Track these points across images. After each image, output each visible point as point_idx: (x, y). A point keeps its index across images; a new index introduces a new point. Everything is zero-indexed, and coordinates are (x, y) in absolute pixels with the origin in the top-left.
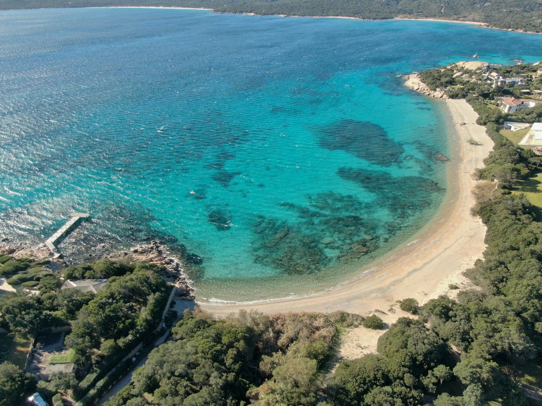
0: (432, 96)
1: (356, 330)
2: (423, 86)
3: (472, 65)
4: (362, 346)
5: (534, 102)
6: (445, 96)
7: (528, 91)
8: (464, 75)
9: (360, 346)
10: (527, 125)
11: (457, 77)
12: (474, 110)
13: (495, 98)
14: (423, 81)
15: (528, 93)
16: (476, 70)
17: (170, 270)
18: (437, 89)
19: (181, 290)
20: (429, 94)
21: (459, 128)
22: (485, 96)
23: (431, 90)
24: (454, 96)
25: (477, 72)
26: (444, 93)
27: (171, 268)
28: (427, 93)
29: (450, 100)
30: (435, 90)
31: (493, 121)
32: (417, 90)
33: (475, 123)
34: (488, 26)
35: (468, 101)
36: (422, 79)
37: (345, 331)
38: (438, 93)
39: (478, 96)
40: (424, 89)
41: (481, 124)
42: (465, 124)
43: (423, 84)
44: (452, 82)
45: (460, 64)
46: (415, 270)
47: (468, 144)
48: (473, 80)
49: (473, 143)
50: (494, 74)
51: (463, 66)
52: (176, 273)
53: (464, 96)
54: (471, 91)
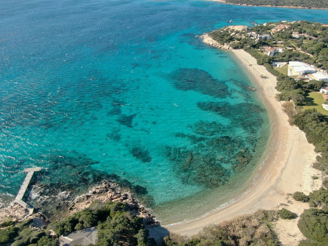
0: (223, 48)
1: (278, 222)
2: (215, 42)
3: (239, 28)
4: (292, 235)
5: (281, 48)
6: (230, 48)
7: (274, 42)
8: (237, 35)
9: (291, 235)
10: (285, 63)
11: (233, 35)
12: (252, 56)
13: (260, 47)
14: (214, 39)
15: (275, 43)
16: (242, 31)
17: (131, 204)
18: (225, 44)
19: (147, 220)
20: (221, 47)
21: (249, 68)
22: (254, 46)
23: (221, 44)
24: (236, 48)
25: (243, 32)
26: (230, 46)
27: (130, 202)
28: (220, 47)
29: (234, 50)
30: (224, 45)
31: (267, 62)
32: (212, 45)
33: (256, 64)
34: (227, 2)
35: (245, 50)
36: (213, 38)
37: (273, 225)
38: (226, 46)
39: (250, 47)
40: (216, 44)
41: (260, 65)
42: (251, 65)
43: (215, 41)
44: (232, 39)
45: (231, 27)
46: (283, 169)
47: (260, 78)
48: (243, 37)
49: (263, 77)
50: (253, 33)
51: (233, 28)
52: (135, 205)
53: (242, 48)
54: (245, 44)
